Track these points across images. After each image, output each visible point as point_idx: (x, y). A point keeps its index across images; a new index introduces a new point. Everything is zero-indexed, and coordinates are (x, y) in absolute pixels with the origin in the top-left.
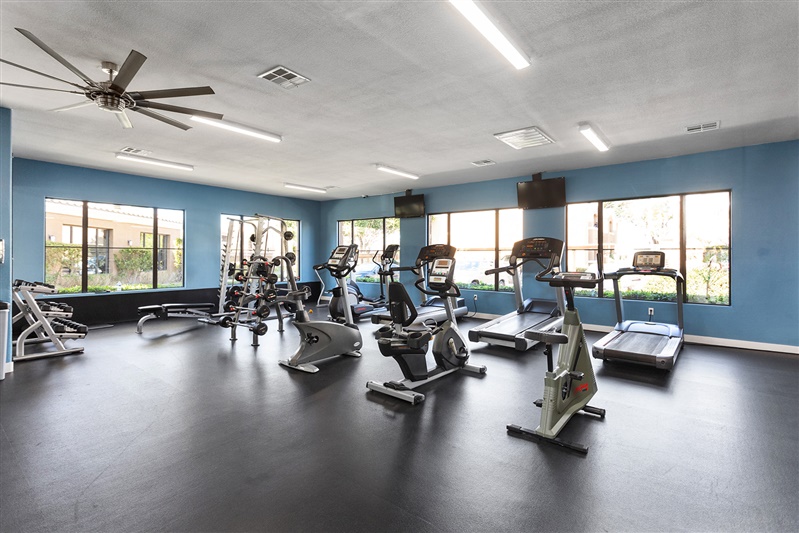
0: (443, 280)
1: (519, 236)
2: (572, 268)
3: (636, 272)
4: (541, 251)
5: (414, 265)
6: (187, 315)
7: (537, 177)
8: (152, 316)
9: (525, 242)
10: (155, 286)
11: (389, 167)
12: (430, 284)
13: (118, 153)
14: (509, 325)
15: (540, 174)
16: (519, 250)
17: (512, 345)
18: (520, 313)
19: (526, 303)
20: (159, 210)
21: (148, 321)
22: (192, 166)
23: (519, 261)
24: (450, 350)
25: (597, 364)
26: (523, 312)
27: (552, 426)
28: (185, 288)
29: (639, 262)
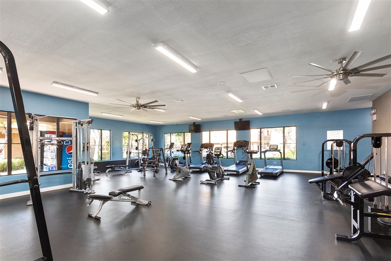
0: (219, 153)
1: (235, 140)
2: (252, 149)
3: (270, 151)
4: (242, 145)
5: (199, 150)
6: (120, 169)
7: (241, 120)
8: (110, 169)
9: (237, 142)
10: (101, 160)
11: (193, 117)
12: (215, 155)
13: (102, 113)
14: (233, 167)
15: (242, 119)
16: (236, 144)
17: (235, 173)
18: (236, 165)
19: (238, 162)
20: (103, 131)
21: (109, 171)
22: (122, 116)
23: (236, 148)
24: (220, 173)
25: (259, 176)
26: (237, 164)
27: (248, 183)
28: (111, 160)
29: (271, 148)
